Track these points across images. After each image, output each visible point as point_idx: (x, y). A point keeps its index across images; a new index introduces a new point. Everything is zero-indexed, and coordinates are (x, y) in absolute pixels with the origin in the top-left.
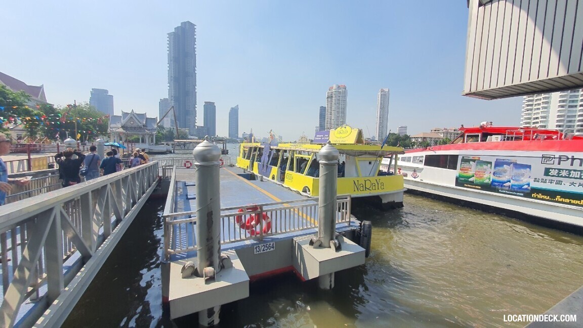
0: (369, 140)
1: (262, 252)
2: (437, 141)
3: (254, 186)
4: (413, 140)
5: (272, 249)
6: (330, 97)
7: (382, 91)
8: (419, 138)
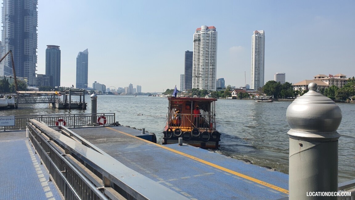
0: (244, 89)
2: (323, 89)
4: (296, 89)
6: (198, 40)
8: (302, 86)
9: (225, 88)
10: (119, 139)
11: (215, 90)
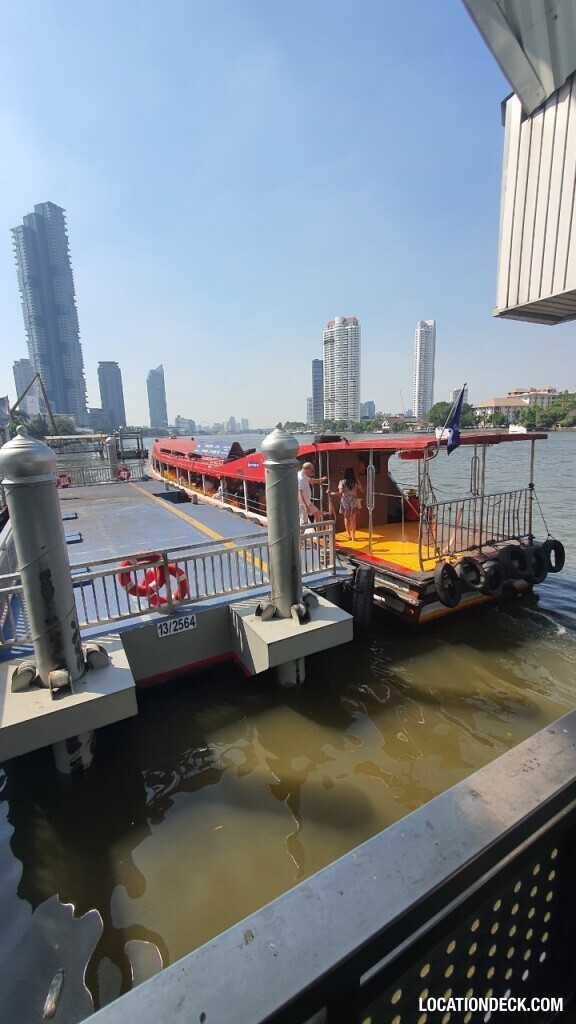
0: (402, 417)
1: (172, 632)
3: (181, 514)
4: (478, 413)
5: (191, 627)
6: (329, 342)
7: (424, 325)
8: (488, 408)
9: (373, 417)
11: (358, 421)
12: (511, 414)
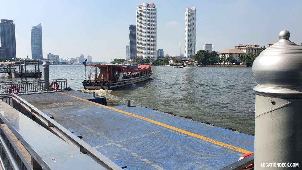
4: (221, 56)
6: (140, 15)
7: (190, 10)
8: (226, 54)
9: (164, 57)
10: (71, 103)
11: (156, 59)
12: (238, 57)
